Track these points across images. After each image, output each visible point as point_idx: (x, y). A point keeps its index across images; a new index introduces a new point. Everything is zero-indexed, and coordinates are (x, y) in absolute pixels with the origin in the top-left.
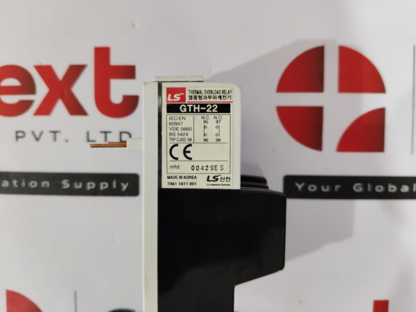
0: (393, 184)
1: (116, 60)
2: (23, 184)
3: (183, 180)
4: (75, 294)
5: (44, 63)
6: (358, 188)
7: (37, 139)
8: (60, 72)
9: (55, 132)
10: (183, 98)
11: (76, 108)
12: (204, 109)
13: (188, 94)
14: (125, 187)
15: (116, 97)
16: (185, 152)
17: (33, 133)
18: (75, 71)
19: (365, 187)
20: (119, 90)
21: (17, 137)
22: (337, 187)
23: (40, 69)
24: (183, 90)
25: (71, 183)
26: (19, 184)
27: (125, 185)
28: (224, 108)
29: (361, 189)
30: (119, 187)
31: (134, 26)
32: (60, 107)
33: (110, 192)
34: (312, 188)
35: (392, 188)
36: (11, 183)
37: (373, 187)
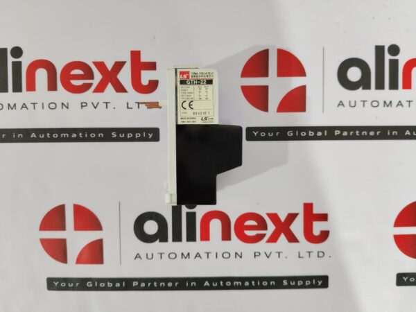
1: (144, 59)
3: (189, 120)
4: (119, 203)
5: (99, 60)
6: (290, 134)
7: (95, 108)
8: (109, 66)
10: (188, 77)
11: (120, 88)
12: (199, 82)
13: (191, 75)
14: (151, 136)
15: (145, 82)
16: (190, 105)
18: (119, 66)
19: (294, 133)
20: (146, 77)
21: (82, 106)
22: (277, 133)
23: (96, 64)
24: (188, 73)
26: (83, 135)
27: (151, 135)
28: (210, 82)
31: (154, 38)
32: (110, 87)
33: (142, 139)
34: (263, 134)
35: (311, 134)
36: (78, 136)
37: (299, 133)
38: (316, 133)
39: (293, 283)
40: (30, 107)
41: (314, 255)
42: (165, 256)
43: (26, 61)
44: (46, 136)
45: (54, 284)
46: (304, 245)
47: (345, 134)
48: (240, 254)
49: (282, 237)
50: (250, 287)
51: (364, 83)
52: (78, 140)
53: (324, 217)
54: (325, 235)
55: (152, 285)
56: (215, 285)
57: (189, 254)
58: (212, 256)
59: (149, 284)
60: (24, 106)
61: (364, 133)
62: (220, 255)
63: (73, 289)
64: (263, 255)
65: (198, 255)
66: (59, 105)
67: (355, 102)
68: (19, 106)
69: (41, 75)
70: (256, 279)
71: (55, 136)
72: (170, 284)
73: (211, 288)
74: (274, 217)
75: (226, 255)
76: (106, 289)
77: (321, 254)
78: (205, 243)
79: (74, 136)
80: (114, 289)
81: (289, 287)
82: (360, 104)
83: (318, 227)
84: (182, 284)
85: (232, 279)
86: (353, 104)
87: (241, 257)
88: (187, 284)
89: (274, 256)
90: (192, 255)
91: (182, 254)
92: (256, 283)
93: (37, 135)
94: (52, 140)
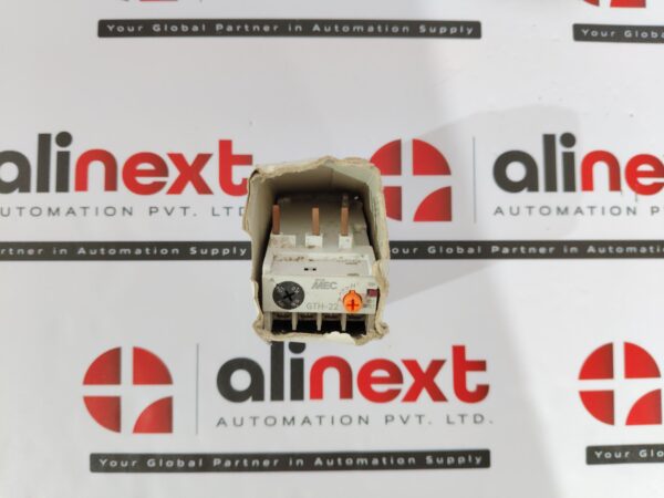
0: (461, 246)
2: (155, 252)
4: (198, 346)
5: (176, 151)
6: (432, 250)
7: (169, 214)
8: (190, 160)
9: (185, 208)
11: (203, 189)
14: (243, 253)
15: (237, 180)
17: (165, 208)
18: (203, 159)
19: (438, 249)
20: (239, 174)
21: (151, 212)
22: (415, 250)
23: (172, 156)
25: (198, 250)
26: (151, 251)
27: (244, 250)
29: (434, 251)
30: (238, 252)
33: (231, 257)
34: (395, 251)
36: (143, 252)
37: (444, 250)
38: (466, 249)
39: (440, 461)
40: (79, 212)
41: (469, 420)
42: (260, 422)
43: (76, 151)
44: (99, 252)
45: (100, 463)
46: (454, 404)
47: (506, 250)
48: (365, 418)
49: (424, 395)
50: (380, 467)
51: (530, 183)
52: (143, 257)
53: (480, 366)
54: (483, 391)
55: (241, 463)
56: (330, 463)
57: (293, 419)
58: (326, 421)
59: (237, 463)
60: (71, 211)
61: (532, 250)
62: (337, 421)
63: (128, 470)
64: (397, 420)
65: (306, 420)
66: (119, 211)
67: (518, 209)
68: (63, 211)
69: (97, 170)
70: (388, 455)
71: (112, 252)
72: (266, 463)
73: (324, 468)
74: (412, 366)
75: (346, 420)
76: (175, 469)
77: (479, 419)
78: (316, 402)
79: (138, 252)
80: (186, 469)
81: (435, 466)
82: (524, 211)
83: (473, 380)
84: (284, 462)
85: (355, 455)
86: (515, 211)
87: (367, 423)
88: (291, 463)
89: (413, 421)
90: (299, 420)
91: (285, 419)
92: (388, 461)
93: (87, 250)
94: (107, 257)
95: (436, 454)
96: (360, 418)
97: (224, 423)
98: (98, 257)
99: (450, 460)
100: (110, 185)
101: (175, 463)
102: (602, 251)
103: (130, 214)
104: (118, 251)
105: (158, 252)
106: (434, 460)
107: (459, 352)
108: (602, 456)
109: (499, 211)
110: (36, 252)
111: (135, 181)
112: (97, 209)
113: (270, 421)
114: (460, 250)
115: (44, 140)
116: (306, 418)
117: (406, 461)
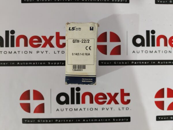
0: (123, 62)
2: (39, 64)
9: (47, 51)
17: (41, 52)
29: (116, 63)
95: (116, 118)
96: (95, 109)
97: (58, 110)
98: (23, 65)
99: (120, 120)
100: (26, 45)
101: (45, 121)
102: (162, 63)
103: (32, 53)
104: (28, 63)
105: (40, 63)
106: (115, 120)
107: (122, 91)
108: (160, 118)
109: (134, 52)
110: (6, 64)
111: (33, 44)
112: (22, 52)
113: (71, 110)
114: (123, 63)
115: (7, 32)
116: (81, 109)
117: (108, 120)
